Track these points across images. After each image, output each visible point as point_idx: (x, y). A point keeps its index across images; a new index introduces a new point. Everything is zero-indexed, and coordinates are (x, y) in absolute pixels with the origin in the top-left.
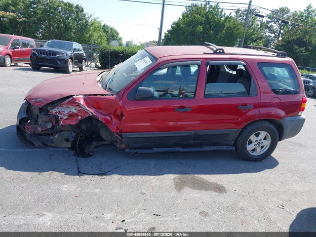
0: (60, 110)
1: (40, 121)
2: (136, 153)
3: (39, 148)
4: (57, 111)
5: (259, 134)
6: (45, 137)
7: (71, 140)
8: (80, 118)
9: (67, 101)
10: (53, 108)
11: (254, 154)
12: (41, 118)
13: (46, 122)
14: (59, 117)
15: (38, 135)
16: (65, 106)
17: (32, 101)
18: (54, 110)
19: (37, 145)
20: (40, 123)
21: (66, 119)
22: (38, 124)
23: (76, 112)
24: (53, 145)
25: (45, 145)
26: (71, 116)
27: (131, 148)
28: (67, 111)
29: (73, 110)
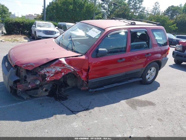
0: (48, 70)
1: (29, 80)
2: (96, 91)
3: (26, 100)
4: (46, 71)
5: (151, 69)
6: (32, 91)
7: (49, 90)
8: (63, 74)
9: (54, 63)
10: (42, 69)
11: (149, 80)
12: (29, 78)
13: (35, 80)
14: (47, 76)
15: (26, 91)
16: (52, 67)
17: (24, 65)
18: (43, 71)
19: (25, 98)
20: (29, 81)
21: (52, 76)
22: (27, 82)
23: (60, 70)
24: (37, 96)
25: (32, 97)
26: (57, 73)
27: (92, 89)
28: (54, 71)
29: (59, 69)
